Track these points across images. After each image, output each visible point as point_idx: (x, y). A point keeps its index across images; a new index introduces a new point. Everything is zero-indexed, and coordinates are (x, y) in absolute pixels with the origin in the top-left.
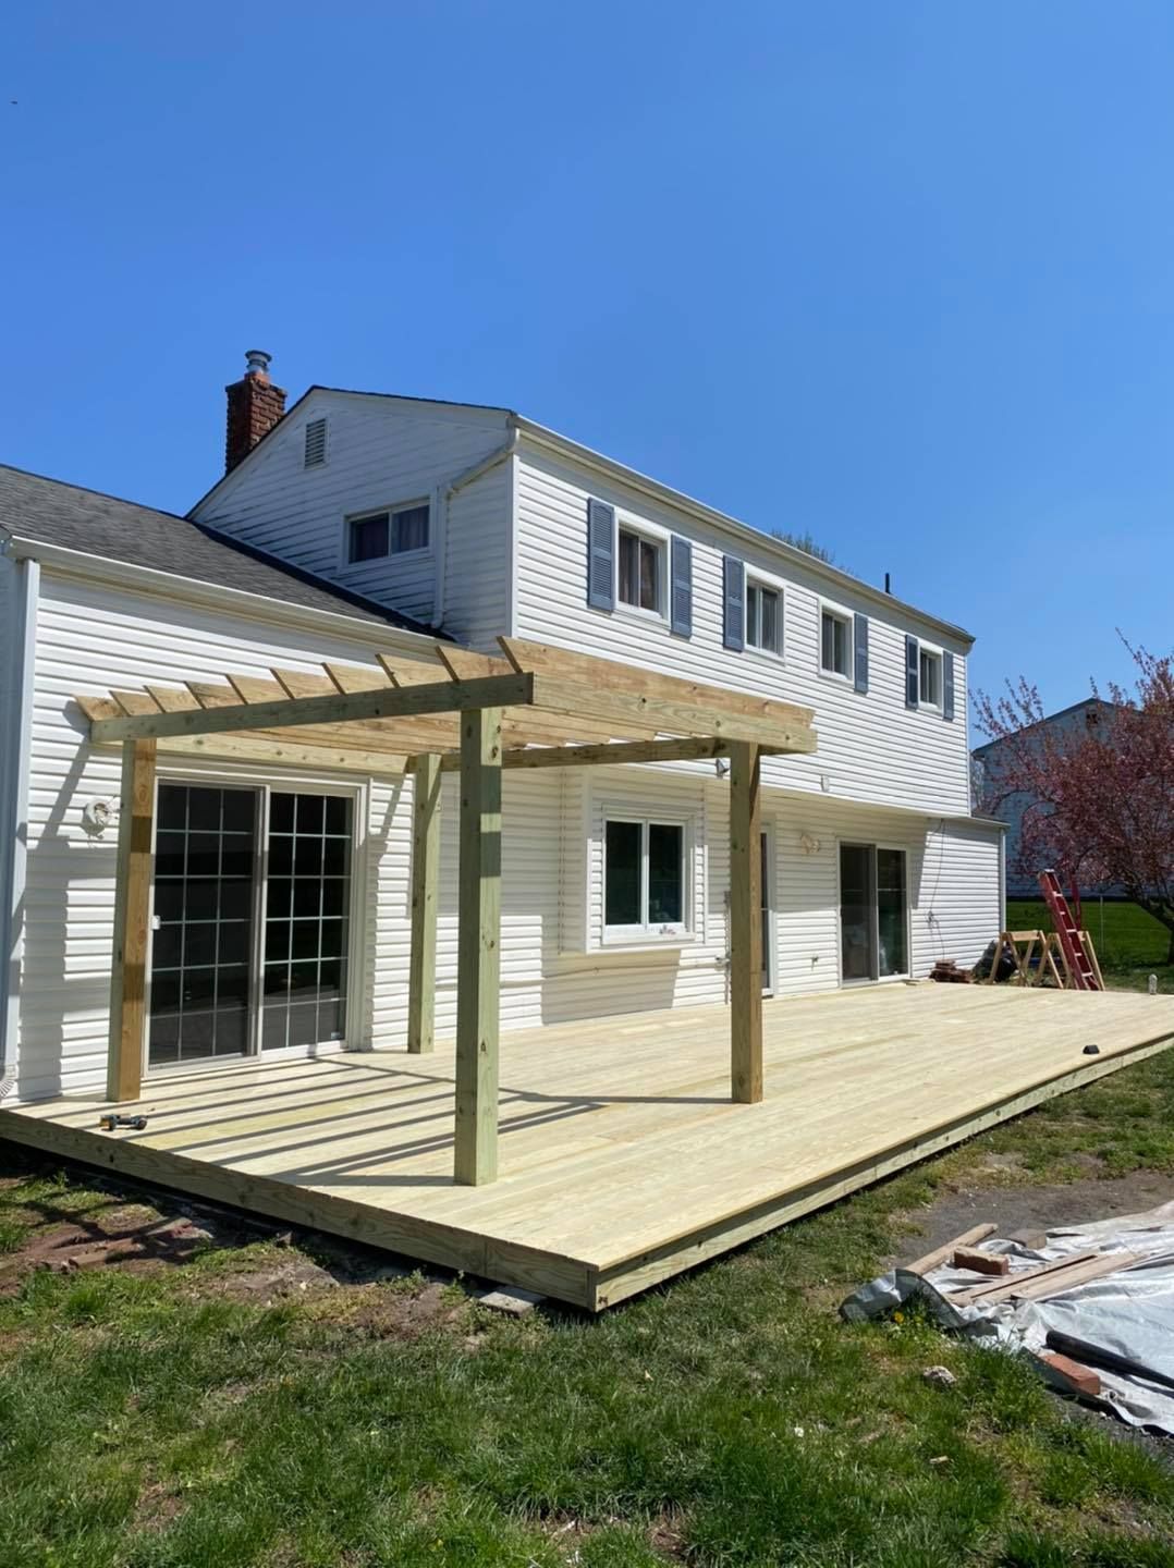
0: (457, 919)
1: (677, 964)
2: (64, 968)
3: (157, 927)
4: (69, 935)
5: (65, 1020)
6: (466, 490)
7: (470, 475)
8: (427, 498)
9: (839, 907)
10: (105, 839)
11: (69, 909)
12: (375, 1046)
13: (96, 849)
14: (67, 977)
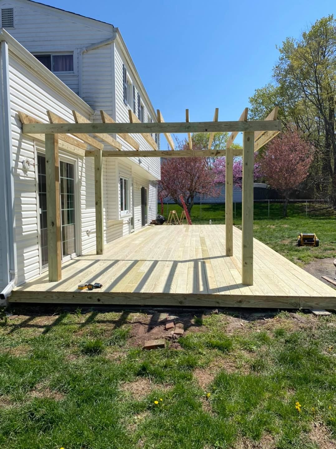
0: (95, 209)
1: (123, 223)
2: (22, 231)
3: (41, 213)
4: (23, 217)
5: (25, 252)
6: (91, 52)
7: (93, 46)
8: (73, 52)
9: (141, 205)
10: (28, 176)
11: (22, 206)
12: (83, 254)
13: (26, 180)
14: (23, 234)
